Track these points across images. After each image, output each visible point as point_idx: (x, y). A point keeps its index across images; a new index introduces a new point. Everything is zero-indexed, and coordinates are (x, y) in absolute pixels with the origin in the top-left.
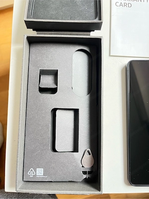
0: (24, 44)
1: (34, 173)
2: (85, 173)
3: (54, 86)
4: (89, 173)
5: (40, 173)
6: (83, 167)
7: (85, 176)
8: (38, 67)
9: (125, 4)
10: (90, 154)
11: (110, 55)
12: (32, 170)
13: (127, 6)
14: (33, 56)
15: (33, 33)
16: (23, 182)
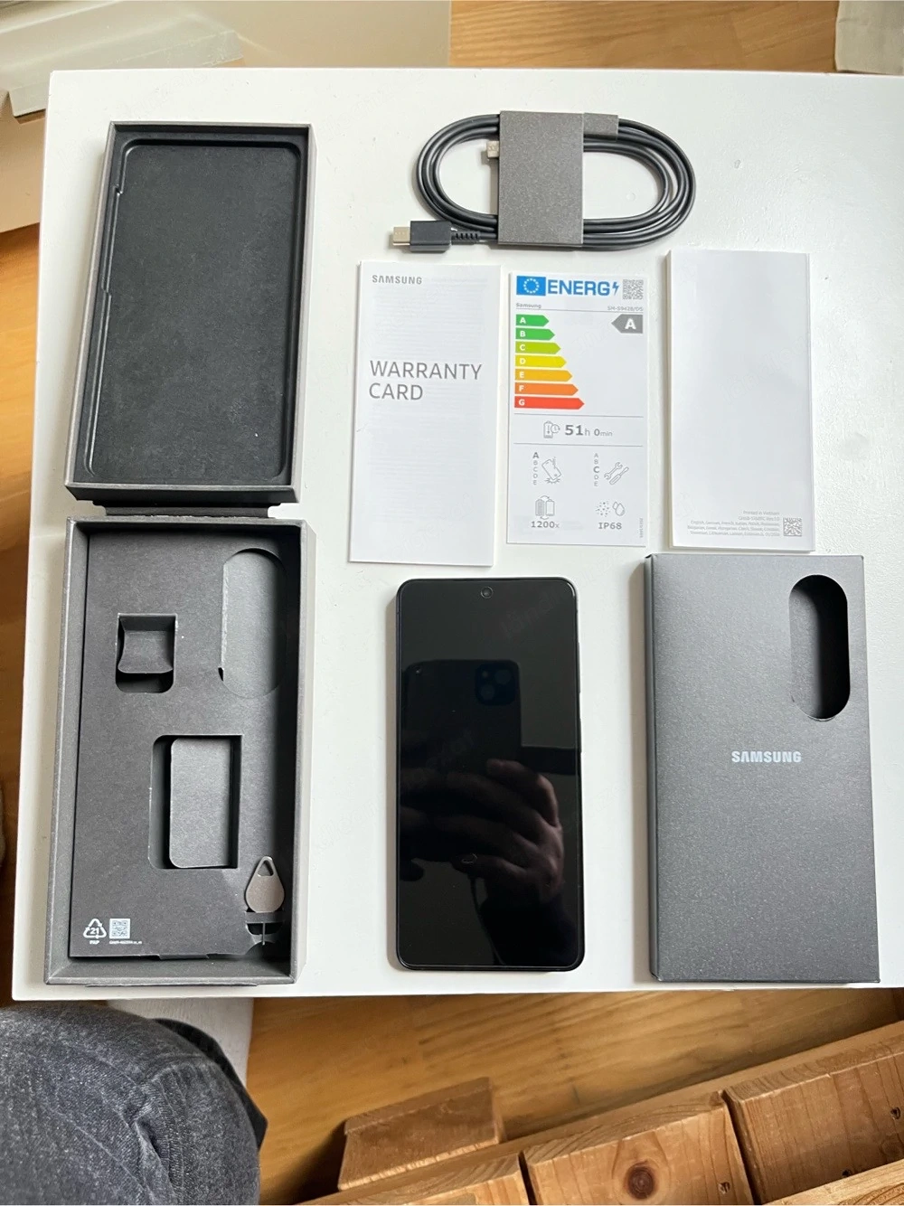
0: (68, 530)
1: (101, 933)
2: (255, 928)
3: (162, 669)
4: (270, 928)
5: (120, 931)
6: (249, 910)
7: (256, 940)
8: (115, 611)
9: (403, 389)
10: (271, 873)
11: (349, 562)
12: (95, 925)
13: (408, 395)
14: (98, 576)
15: (96, 514)
16: (69, 963)
